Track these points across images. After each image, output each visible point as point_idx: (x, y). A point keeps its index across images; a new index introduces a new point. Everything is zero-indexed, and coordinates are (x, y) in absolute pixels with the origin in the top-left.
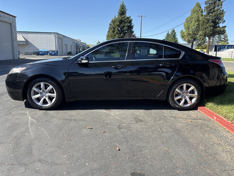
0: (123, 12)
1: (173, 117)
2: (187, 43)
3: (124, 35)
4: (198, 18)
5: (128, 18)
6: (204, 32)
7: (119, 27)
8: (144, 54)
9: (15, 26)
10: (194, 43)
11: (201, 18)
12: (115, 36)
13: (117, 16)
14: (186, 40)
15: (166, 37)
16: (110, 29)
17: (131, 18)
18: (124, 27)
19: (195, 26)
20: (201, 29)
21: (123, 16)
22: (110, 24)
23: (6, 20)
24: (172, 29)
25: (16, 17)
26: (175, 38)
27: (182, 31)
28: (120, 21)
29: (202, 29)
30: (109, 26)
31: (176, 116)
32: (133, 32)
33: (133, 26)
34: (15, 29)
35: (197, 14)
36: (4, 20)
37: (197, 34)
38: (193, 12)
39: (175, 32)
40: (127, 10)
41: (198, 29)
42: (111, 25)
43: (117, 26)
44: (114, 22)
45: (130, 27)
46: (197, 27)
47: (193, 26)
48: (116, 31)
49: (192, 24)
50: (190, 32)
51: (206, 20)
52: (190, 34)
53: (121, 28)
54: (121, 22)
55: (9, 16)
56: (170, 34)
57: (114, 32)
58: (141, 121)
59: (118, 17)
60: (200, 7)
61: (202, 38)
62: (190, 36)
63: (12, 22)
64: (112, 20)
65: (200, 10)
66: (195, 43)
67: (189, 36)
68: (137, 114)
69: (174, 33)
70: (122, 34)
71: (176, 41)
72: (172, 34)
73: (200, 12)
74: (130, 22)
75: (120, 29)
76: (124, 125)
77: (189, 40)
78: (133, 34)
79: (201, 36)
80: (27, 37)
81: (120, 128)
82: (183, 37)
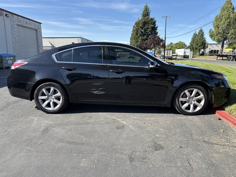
0: (146, 13)
2: (216, 43)
3: (148, 36)
4: (229, 15)
5: (152, 19)
7: (143, 29)
8: (168, 56)
9: (41, 32)
10: (225, 42)
11: (232, 16)
12: (138, 38)
13: (140, 18)
14: (216, 39)
15: (193, 37)
16: (134, 31)
17: (154, 19)
18: (147, 29)
19: (225, 25)
20: (233, 28)
21: (146, 17)
22: (134, 27)
23: (32, 26)
24: (200, 29)
25: (41, 23)
26: (203, 38)
27: (211, 30)
28: (143, 23)
30: (133, 28)
32: (157, 33)
33: (157, 27)
34: (41, 35)
35: (227, 11)
36: (30, 26)
37: (229, 33)
38: (223, 9)
39: (203, 31)
40: (150, 11)
41: (229, 27)
42: (135, 27)
43: (140, 27)
44: (137, 24)
45: (154, 29)
46: (228, 25)
47: (223, 25)
48: (140, 33)
49: (222, 22)
50: (220, 31)
52: (219, 33)
53: (145, 30)
54: (145, 23)
55: (35, 22)
56: (198, 34)
57: (137, 34)
59: (141, 19)
60: (231, 4)
61: (234, 37)
62: (220, 35)
63: (37, 29)
64: (136, 23)
65: (231, 7)
66: (227, 42)
69: (201, 33)
70: (145, 36)
71: (204, 41)
72: (199, 33)
73: (231, 10)
74: (154, 23)
75: (143, 31)
77: (219, 39)
78: (158, 36)
79: (233, 34)
80: (54, 42)
82: (211, 36)
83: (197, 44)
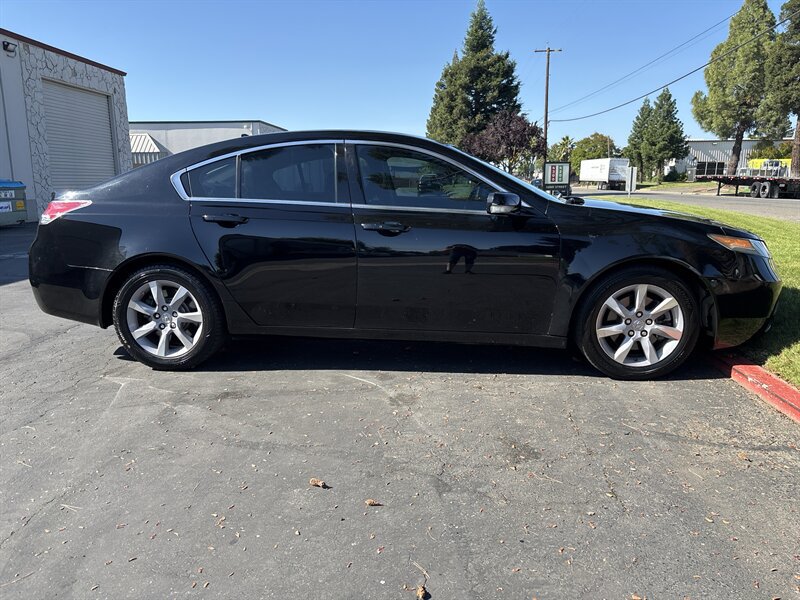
0: (481, 40)
1: (664, 435)
2: (717, 138)
3: (487, 118)
4: (759, 45)
5: (500, 59)
6: (780, 94)
7: (470, 93)
8: (557, 182)
9: (124, 104)
10: (746, 136)
11: (767, 46)
12: (455, 122)
13: (461, 56)
14: (714, 125)
15: (638, 118)
16: (439, 99)
17: (510, 58)
18: (485, 90)
19: (748, 77)
20: (770, 86)
21: (482, 54)
22: (441, 85)
23: (94, 84)
24: (661, 91)
25: (125, 74)
26: (672, 123)
27: (697, 95)
28: (472, 70)
29: (775, 85)
30: (436, 90)
31: (681, 434)
32: (519, 106)
33: (517, 87)
34: (124, 114)
35: (753, 33)
36: (86, 84)
37: (757, 106)
38: (739, 25)
39: (672, 99)
40: (495, 31)
41: (757, 87)
42: (443, 86)
43: (463, 88)
44: (450, 75)
45: (509, 92)
46: (754, 78)
47: (740, 74)
48: (459, 105)
49: (736, 69)
50: (730, 98)
51: (789, 53)
52: (727, 106)
53: (476, 96)
54: (477, 73)
55: (103, 70)
56: (654, 107)
57: (450, 109)
58: (533, 455)
59: (464, 59)
60: (765, 8)
61: (774, 118)
62: (730, 112)
63: (111, 92)
64: (447, 71)
65: (763, 17)
66: (750, 136)
67: (725, 113)
68: (519, 421)
69: (667, 105)
70: (479, 117)
71: (676, 132)
72: (660, 107)
73: (764, 27)
74: (509, 71)
75: (471, 98)
76: (460, 471)
77: (725, 126)
78: (519, 114)
79: (771, 109)
80: (167, 138)
81: (441, 486)
82: (701, 116)
83: (654, 144)
